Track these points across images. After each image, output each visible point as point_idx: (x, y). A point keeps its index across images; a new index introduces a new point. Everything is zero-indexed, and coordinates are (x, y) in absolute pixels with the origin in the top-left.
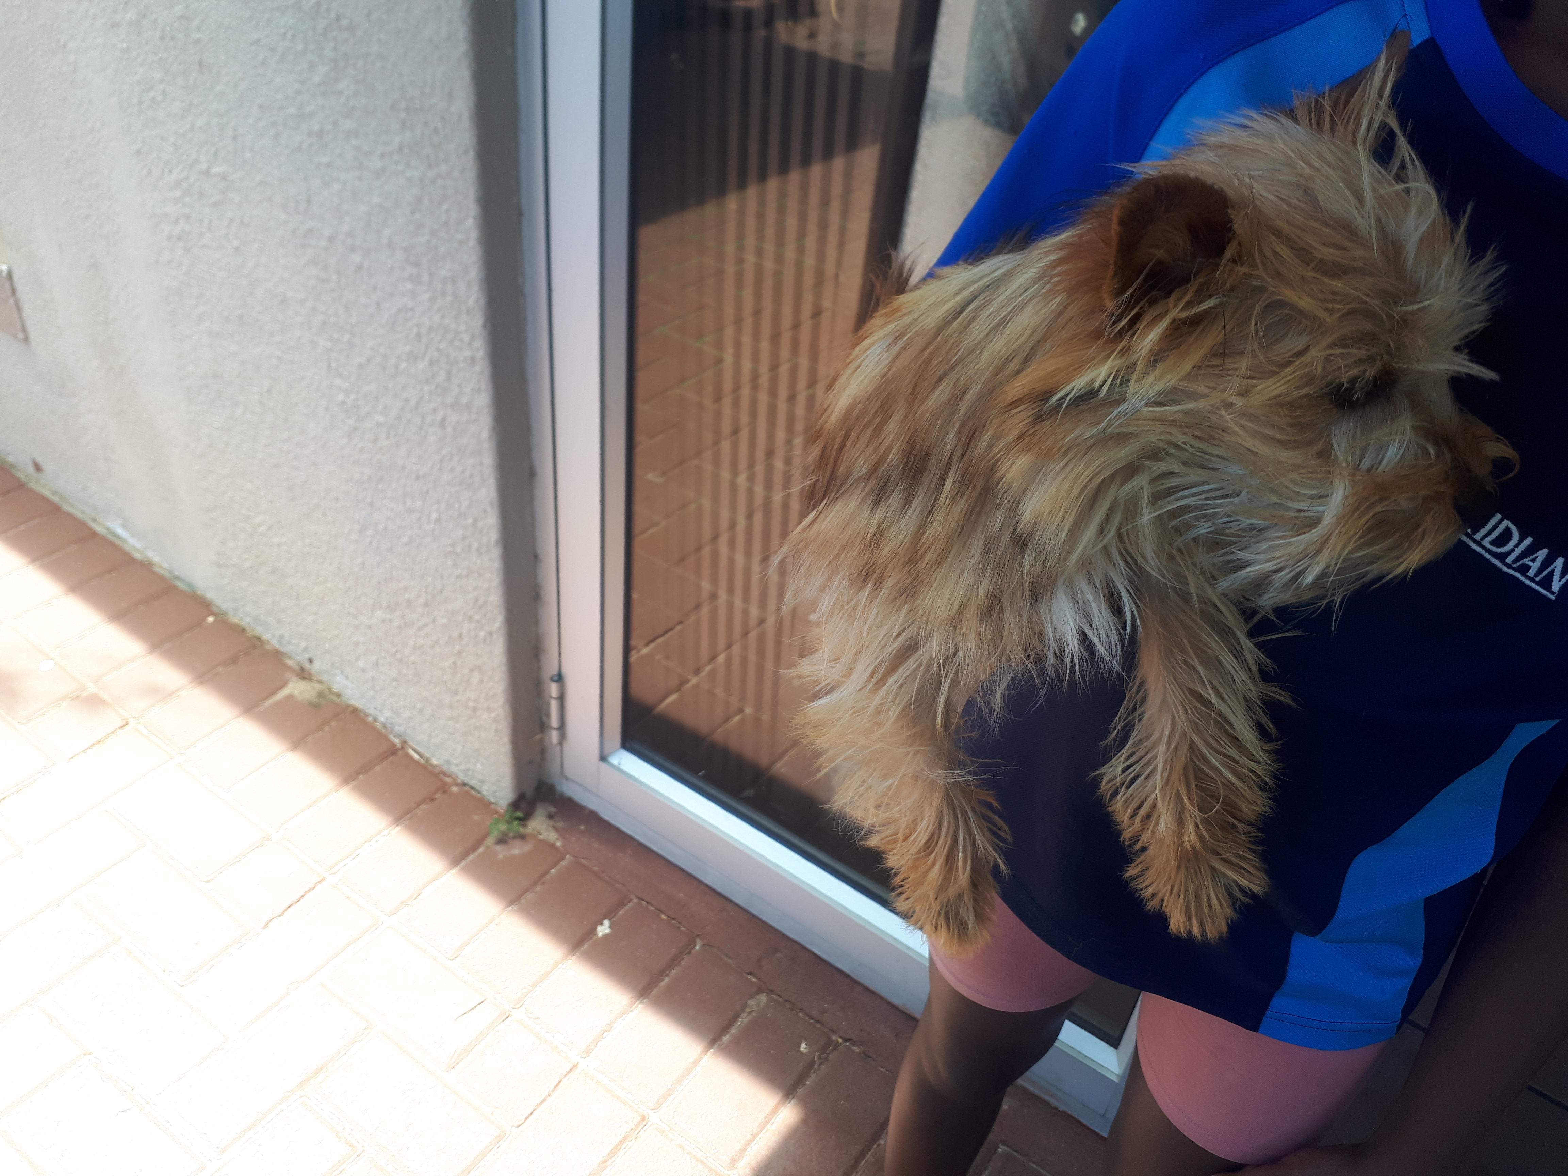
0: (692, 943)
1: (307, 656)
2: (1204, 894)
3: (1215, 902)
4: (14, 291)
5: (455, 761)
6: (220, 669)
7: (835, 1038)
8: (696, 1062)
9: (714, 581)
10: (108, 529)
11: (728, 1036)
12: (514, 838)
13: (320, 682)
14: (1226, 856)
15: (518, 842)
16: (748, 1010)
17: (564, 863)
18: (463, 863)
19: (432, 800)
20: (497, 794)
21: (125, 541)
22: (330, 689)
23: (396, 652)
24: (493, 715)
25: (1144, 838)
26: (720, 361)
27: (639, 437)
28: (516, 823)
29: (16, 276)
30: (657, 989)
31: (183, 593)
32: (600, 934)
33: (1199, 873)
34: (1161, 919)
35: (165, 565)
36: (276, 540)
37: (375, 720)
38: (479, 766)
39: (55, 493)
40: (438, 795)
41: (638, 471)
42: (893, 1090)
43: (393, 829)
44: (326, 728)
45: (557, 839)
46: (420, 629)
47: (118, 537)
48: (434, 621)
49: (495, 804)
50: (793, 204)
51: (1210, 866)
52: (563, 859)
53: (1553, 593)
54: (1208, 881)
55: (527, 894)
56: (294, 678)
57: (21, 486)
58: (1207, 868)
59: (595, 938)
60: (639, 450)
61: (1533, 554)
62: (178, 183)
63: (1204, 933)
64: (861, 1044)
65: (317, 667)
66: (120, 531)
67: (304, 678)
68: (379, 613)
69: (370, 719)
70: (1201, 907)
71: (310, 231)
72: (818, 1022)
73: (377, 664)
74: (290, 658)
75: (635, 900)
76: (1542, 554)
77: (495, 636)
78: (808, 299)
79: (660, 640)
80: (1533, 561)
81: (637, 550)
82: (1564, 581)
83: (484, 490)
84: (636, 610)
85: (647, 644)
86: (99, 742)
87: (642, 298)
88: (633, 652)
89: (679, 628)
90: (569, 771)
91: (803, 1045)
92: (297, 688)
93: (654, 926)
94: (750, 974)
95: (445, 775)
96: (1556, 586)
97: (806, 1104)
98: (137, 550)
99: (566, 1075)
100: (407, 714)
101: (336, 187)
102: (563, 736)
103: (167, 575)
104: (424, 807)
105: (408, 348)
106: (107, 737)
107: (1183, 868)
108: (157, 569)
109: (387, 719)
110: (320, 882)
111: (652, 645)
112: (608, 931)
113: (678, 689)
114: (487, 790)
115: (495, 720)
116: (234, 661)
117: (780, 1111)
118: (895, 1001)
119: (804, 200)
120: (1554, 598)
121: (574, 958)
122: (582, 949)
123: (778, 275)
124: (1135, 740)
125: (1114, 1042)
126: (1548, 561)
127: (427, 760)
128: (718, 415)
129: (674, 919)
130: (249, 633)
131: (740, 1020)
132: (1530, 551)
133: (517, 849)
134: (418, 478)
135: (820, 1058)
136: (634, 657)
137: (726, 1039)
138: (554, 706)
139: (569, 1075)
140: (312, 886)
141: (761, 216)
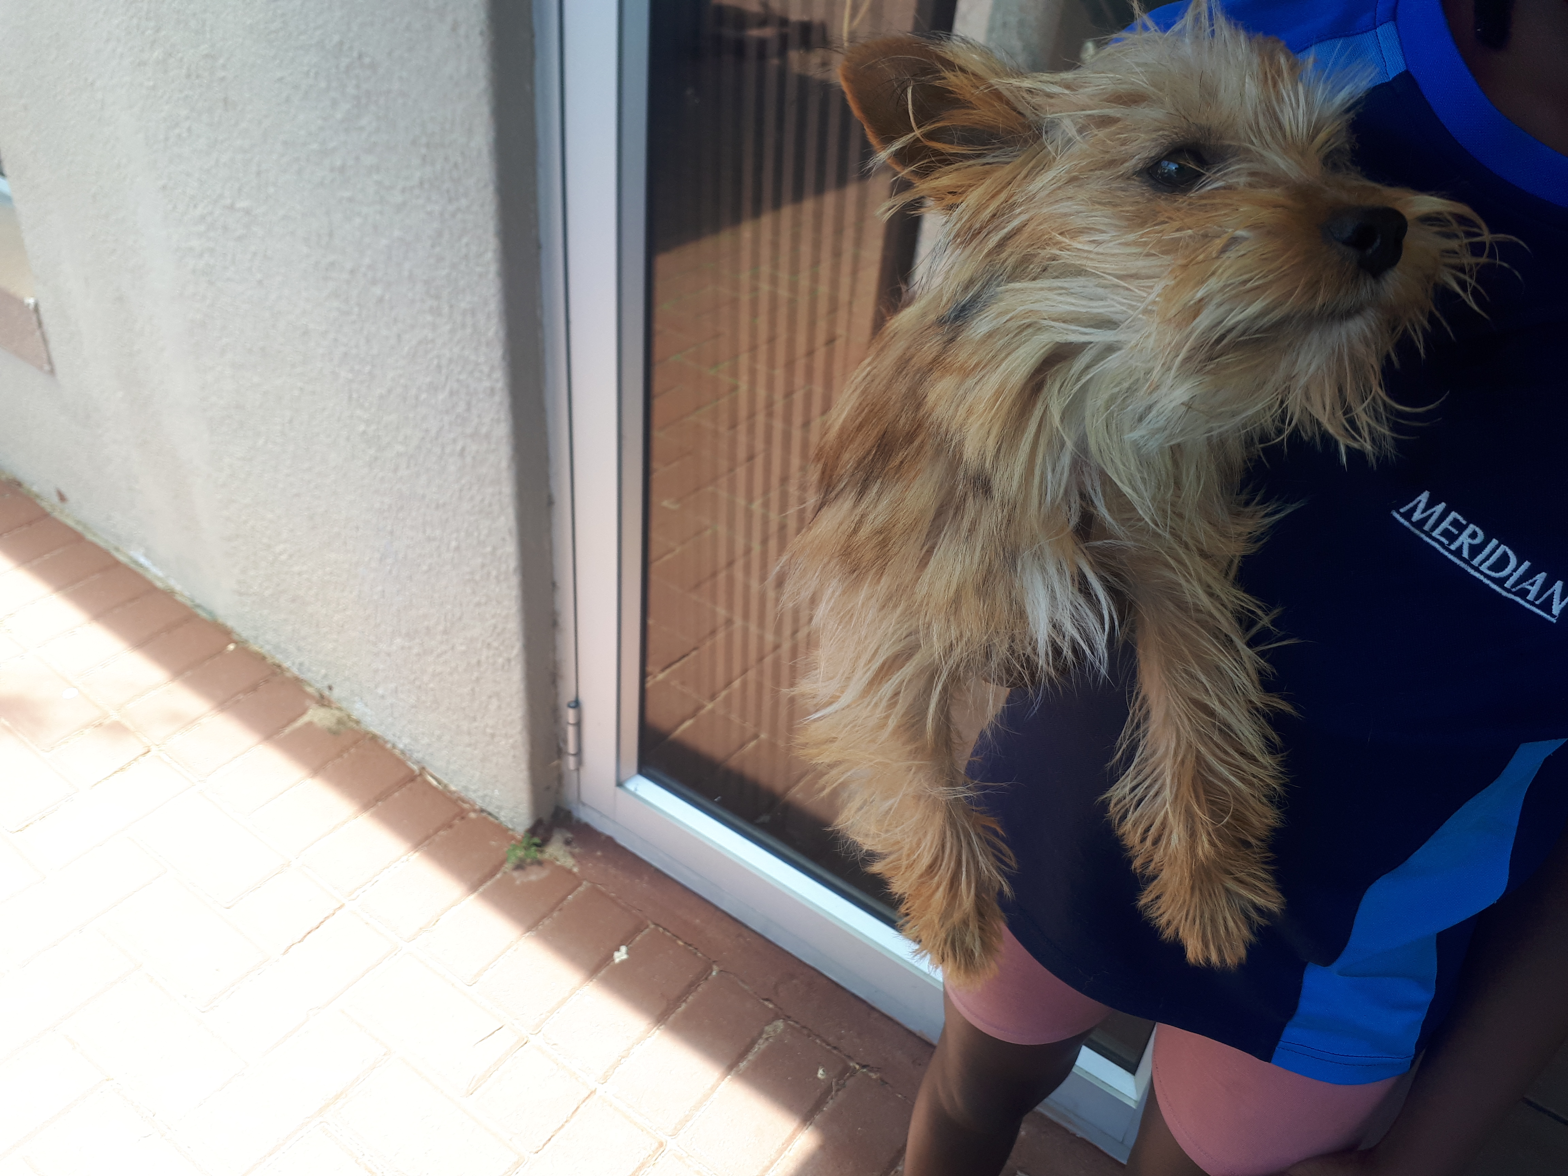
0: (708, 969)
1: (326, 683)
2: (1221, 918)
3: (1231, 924)
4: (40, 324)
5: (473, 787)
6: (241, 697)
7: (852, 1064)
8: (714, 1088)
9: (730, 607)
10: (131, 558)
11: (745, 1063)
12: (532, 864)
13: (340, 709)
14: (1239, 875)
15: (535, 868)
16: (765, 1036)
17: (581, 889)
18: (481, 889)
19: (450, 826)
20: (515, 820)
21: (146, 569)
22: (349, 716)
23: (414, 680)
24: (511, 741)
25: (1157, 858)
26: (735, 388)
27: (655, 465)
28: (534, 848)
29: (42, 310)
30: (674, 1015)
31: (204, 621)
32: (617, 960)
33: (1213, 895)
34: (1178, 948)
35: (187, 593)
36: (296, 569)
37: (394, 746)
38: (497, 792)
39: (78, 522)
40: (457, 822)
41: (654, 498)
42: (910, 1116)
43: (412, 855)
44: (346, 755)
45: (574, 865)
46: (439, 656)
47: (141, 566)
48: (453, 648)
49: (513, 830)
50: (807, 234)
51: (1223, 886)
52: (580, 885)
53: (1553, 616)
54: (1223, 902)
55: (544, 920)
56: (314, 706)
57: (45, 515)
58: (1220, 887)
59: (612, 964)
60: (655, 476)
61: (1532, 578)
62: (203, 218)
63: (1223, 960)
64: (878, 1070)
65: (336, 694)
66: (142, 560)
67: (323, 705)
68: (398, 641)
69: (389, 746)
70: (1218, 931)
71: (332, 264)
72: (835, 1048)
73: (396, 691)
74: (310, 685)
75: (652, 926)
76: (1541, 578)
77: (513, 663)
78: (822, 326)
79: (675, 667)
80: (1532, 584)
81: (653, 577)
82: (1564, 603)
83: (503, 519)
84: (653, 636)
85: (663, 670)
86: (122, 769)
87: (658, 326)
88: (649, 678)
89: (694, 653)
90: (586, 796)
91: (821, 1071)
92: (316, 716)
93: (671, 952)
94: (767, 1000)
95: (464, 801)
96: (1556, 609)
97: (824, 1129)
98: (159, 579)
99: (584, 1101)
100: (425, 741)
101: (358, 221)
102: (580, 763)
103: (189, 603)
104: (442, 833)
105: (428, 379)
106: (129, 764)
107: (1197, 892)
108: (179, 598)
109: (405, 746)
110: (339, 908)
111: (668, 671)
112: (625, 957)
113: (693, 715)
114: (504, 816)
115: (513, 747)
116: (254, 688)
117: (797, 1138)
118: (912, 1027)
119: (818, 227)
120: (1555, 621)
121: (591, 984)
122: (599, 975)
123: (792, 303)
124: (1141, 757)
125: (1132, 1068)
126: (1547, 585)
127: (446, 786)
128: (733, 443)
129: (690, 945)
130: (270, 661)
131: (757, 1046)
132: (1529, 575)
133: (534, 875)
134: (437, 507)
135: (837, 1084)
136: (650, 683)
137: (743, 1065)
138: (571, 732)
139: (587, 1101)
140: (332, 912)
141: (775, 245)
